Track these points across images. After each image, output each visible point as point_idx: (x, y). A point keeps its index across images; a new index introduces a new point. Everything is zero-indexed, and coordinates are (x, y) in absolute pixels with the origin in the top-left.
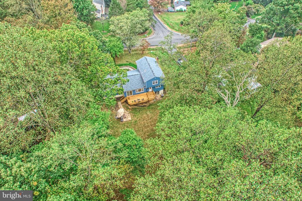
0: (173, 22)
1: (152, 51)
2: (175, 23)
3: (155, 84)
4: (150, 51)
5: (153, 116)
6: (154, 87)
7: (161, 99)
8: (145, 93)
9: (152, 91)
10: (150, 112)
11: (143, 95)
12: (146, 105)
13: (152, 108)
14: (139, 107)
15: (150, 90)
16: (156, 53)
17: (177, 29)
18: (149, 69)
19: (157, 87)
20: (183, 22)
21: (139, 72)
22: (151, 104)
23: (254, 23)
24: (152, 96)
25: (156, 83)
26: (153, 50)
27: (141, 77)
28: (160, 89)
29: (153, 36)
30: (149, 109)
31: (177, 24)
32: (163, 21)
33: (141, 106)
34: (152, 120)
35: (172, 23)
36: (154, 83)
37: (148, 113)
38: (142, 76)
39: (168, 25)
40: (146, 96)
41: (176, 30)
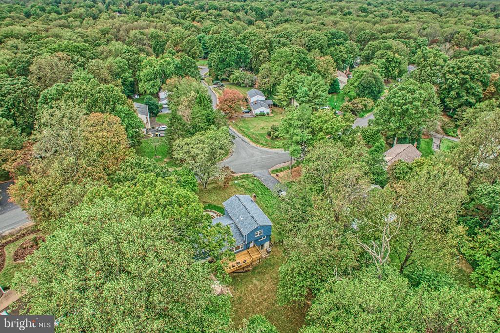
0: (255, 132)
1: (236, 182)
2: (259, 134)
3: (259, 235)
4: (233, 182)
5: (263, 285)
6: (256, 241)
7: (268, 255)
8: (245, 251)
9: (254, 246)
10: (257, 279)
11: (243, 254)
12: (248, 268)
13: (259, 273)
14: (239, 274)
15: (252, 245)
16: (244, 184)
17: (264, 143)
18: (247, 215)
19: (261, 239)
20: (270, 133)
21: (232, 219)
22: (256, 267)
23: (366, 127)
24: (256, 253)
25: (260, 233)
26: (237, 179)
27: (237, 227)
28: (265, 241)
29: (232, 156)
30: (255, 274)
31: (261, 135)
32: (241, 132)
33: (242, 272)
34: (264, 292)
35: (254, 134)
36: (257, 235)
37: (255, 282)
38: (239, 226)
39: (249, 137)
40: (247, 255)
41: (262, 144)
